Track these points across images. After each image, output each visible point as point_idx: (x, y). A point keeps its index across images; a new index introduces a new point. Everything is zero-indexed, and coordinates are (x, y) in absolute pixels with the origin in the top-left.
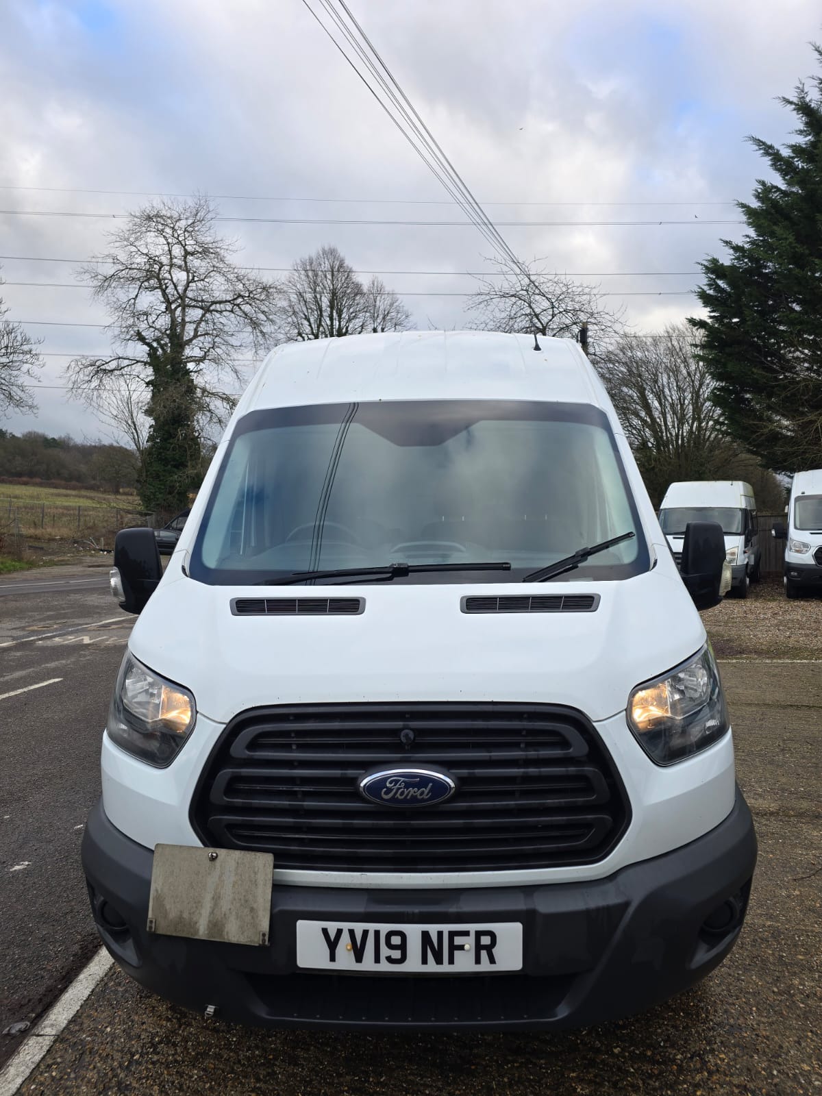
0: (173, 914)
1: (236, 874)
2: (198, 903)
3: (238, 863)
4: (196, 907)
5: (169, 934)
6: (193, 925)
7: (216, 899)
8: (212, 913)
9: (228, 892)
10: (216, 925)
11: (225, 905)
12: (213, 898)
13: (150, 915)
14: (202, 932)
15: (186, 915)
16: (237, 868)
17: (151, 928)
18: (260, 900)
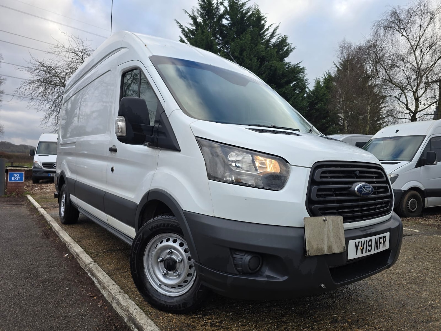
0: (315, 247)
1: (333, 225)
2: (323, 240)
3: (332, 221)
4: (322, 241)
5: (315, 255)
6: (322, 249)
7: (328, 237)
8: (328, 243)
9: (331, 233)
10: (330, 248)
11: (331, 238)
12: (327, 237)
13: (307, 248)
14: (326, 252)
15: (319, 246)
16: (332, 223)
17: (308, 254)
18: (341, 234)
